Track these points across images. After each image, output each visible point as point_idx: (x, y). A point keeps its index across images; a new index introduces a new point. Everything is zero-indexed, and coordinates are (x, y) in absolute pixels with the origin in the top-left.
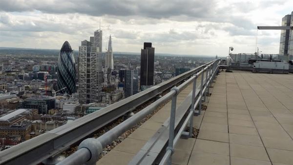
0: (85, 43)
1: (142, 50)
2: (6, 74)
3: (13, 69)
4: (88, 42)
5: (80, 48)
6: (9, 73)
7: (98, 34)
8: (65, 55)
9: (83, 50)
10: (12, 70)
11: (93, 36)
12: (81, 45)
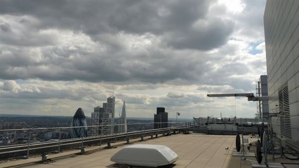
0: (97, 110)
1: (155, 115)
2: (17, 142)
3: (25, 136)
4: (100, 108)
5: (92, 114)
6: (21, 141)
7: (111, 101)
8: (77, 121)
9: (96, 116)
10: (24, 138)
11: (106, 102)
12: (93, 112)
